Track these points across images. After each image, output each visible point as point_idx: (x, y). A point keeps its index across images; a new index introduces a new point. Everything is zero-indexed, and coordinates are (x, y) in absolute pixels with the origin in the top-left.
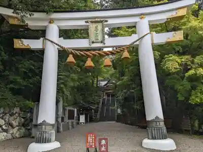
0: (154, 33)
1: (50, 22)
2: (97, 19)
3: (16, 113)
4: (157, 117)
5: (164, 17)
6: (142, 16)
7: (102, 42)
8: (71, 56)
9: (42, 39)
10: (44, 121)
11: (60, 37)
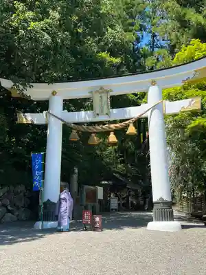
0: (167, 101)
1: (53, 94)
3: (21, 192)
4: (161, 199)
6: (153, 83)
7: (107, 114)
8: (74, 131)
9: (45, 112)
10: (49, 200)
11: (63, 110)
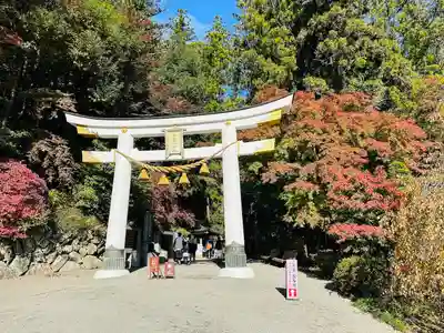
0: (241, 142)
4: (233, 243)
5: (253, 122)
6: (227, 122)
7: (180, 154)
8: (144, 171)
9: (113, 150)
10: (112, 246)
11: (134, 148)
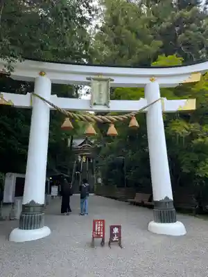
0: (165, 99)
1: (41, 74)
2: (100, 77)
4: (167, 198)
5: (175, 82)
6: (152, 77)
7: (105, 105)
8: (67, 119)
9: (29, 94)
10: (33, 202)
11: (52, 94)
